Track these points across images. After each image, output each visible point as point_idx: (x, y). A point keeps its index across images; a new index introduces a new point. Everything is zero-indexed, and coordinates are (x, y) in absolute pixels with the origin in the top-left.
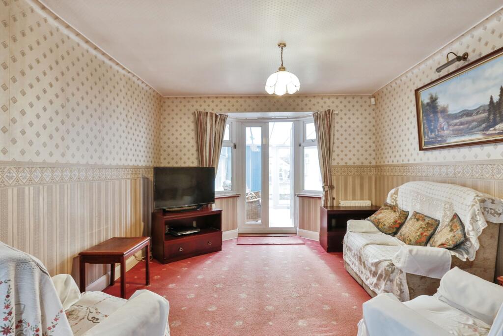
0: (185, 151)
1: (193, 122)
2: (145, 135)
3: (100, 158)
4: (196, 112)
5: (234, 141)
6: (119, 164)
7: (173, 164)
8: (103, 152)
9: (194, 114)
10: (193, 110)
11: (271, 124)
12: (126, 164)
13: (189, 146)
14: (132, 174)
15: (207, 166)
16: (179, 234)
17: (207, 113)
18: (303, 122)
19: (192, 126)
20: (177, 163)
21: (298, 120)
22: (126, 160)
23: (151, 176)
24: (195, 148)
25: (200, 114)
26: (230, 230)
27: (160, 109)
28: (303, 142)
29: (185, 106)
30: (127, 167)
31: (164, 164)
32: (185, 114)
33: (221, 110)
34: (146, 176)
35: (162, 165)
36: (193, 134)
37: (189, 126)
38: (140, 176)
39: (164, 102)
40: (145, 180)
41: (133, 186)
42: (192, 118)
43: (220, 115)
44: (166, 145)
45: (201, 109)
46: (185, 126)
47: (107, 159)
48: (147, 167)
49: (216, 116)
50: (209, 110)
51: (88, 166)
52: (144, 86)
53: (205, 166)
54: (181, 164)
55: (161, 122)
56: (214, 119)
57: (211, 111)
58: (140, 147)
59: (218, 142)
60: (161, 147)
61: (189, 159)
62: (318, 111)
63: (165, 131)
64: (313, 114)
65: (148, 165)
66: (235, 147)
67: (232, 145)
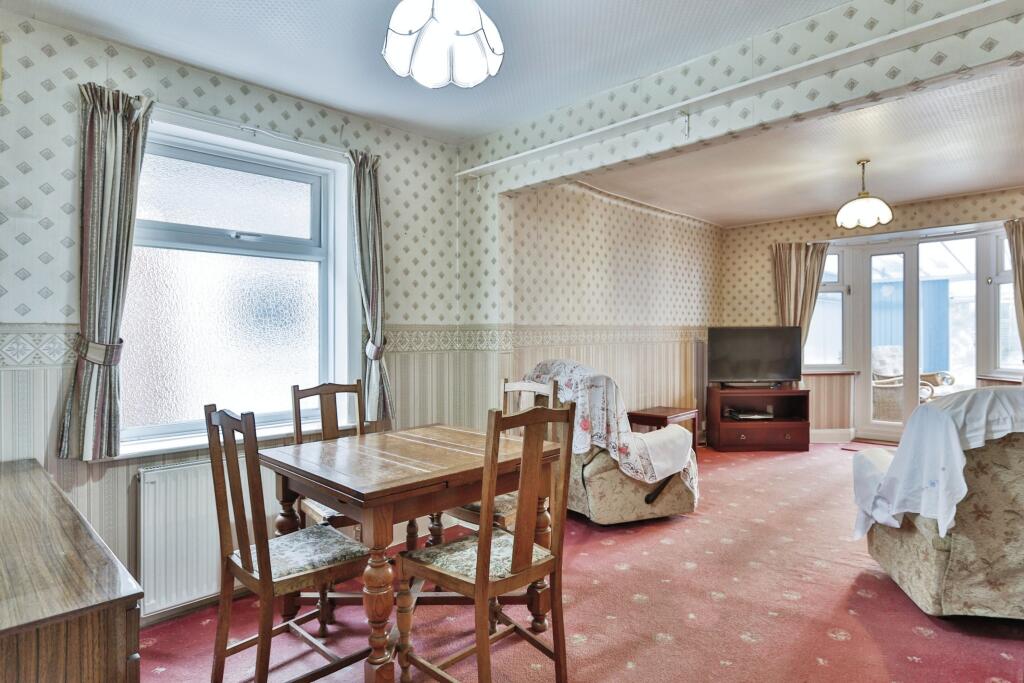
0: (758, 302)
1: (769, 260)
2: (700, 285)
3: (646, 319)
4: (774, 245)
5: (847, 283)
6: (667, 325)
7: (740, 323)
8: (649, 312)
9: (770, 247)
10: (770, 241)
11: (923, 247)
12: (674, 324)
13: (763, 296)
14: (682, 336)
15: (792, 325)
16: (742, 417)
17: (791, 245)
18: (997, 237)
19: (769, 266)
20: (746, 321)
21: (986, 234)
22: (674, 319)
23: (705, 339)
24: (773, 298)
25: (779, 247)
26: (824, 428)
27: (722, 247)
28: (997, 275)
29: (757, 238)
30: (674, 328)
31: (728, 323)
32: (757, 250)
33: (814, 237)
34: (700, 338)
35: (725, 325)
36: (769, 278)
37: (763, 266)
38: (693, 339)
39: (727, 236)
40: (698, 343)
41: (683, 351)
42: (768, 255)
43: (814, 244)
44: (731, 296)
45: (781, 240)
46: (757, 267)
47: (653, 319)
48: (700, 327)
49: (807, 247)
50: (794, 240)
51: (635, 328)
52: (696, 223)
53: (787, 325)
54: (752, 323)
55: (723, 264)
56: (803, 252)
57: (798, 241)
58: (692, 303)
59: (813, 286)
60: (723, 298)
61: (763, 316)
62: (1014, 217)
63: (729, 276)
64: (1005, 225)
65: (703, 324)
66: (849, 291)
67: (845, 289)
